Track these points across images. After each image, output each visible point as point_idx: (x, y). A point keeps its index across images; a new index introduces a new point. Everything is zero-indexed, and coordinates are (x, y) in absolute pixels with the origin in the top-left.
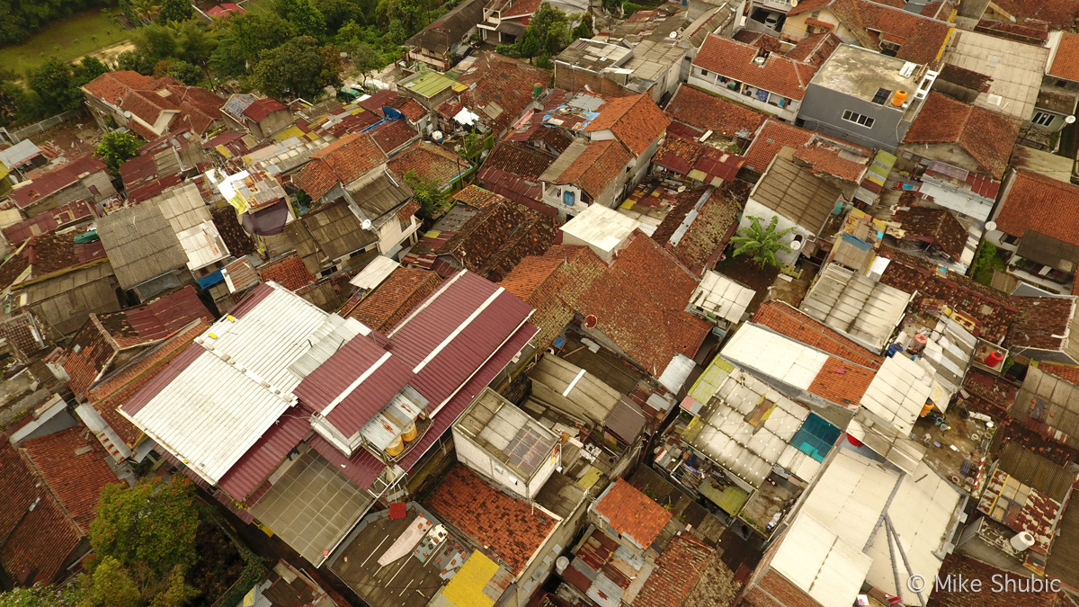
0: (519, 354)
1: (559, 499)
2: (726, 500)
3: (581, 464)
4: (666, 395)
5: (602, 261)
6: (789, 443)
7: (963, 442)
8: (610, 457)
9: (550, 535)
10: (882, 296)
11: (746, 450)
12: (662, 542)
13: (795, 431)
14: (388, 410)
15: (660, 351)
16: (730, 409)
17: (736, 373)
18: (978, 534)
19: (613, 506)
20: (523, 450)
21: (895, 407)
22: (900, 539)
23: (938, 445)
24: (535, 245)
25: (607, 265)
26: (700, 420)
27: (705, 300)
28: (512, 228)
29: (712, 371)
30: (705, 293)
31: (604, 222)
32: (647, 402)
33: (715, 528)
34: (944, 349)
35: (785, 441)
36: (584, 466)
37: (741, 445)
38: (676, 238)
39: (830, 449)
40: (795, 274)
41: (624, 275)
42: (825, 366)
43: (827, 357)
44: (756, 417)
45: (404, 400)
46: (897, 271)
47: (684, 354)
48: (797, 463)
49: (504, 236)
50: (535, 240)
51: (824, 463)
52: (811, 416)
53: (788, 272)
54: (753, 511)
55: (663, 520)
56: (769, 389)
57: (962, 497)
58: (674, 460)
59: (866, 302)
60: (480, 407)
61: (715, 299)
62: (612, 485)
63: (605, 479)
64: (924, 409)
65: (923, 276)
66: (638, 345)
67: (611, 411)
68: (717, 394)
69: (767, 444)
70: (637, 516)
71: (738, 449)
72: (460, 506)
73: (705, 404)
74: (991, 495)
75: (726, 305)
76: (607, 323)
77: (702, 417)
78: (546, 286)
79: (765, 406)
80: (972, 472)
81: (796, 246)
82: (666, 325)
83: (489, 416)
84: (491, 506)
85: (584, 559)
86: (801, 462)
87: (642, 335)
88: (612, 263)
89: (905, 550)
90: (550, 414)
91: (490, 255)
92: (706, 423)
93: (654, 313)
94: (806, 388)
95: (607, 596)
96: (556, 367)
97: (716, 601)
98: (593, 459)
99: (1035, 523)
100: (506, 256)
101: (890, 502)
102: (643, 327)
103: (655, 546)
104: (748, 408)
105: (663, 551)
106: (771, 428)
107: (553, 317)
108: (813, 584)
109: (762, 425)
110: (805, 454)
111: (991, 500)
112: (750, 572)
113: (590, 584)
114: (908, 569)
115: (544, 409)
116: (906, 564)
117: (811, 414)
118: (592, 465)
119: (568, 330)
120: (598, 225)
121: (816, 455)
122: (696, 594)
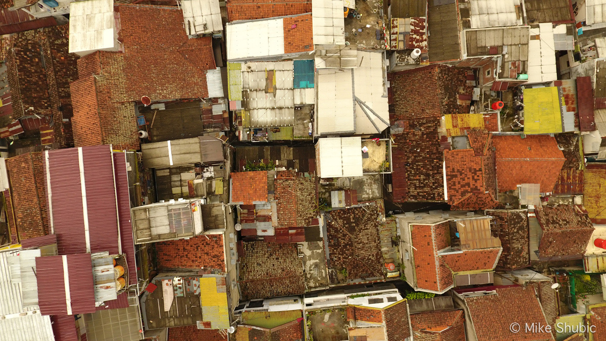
0: (128, 164)
1: (214, 218)
2: (284, 136)
3: (209, 183)
4: (220, 101)
5: (116, 53)
6: (294, 89)
7: (371, 18)
8: (219, 167)
9: (224, 244)
11: (277, 110)
12: (271, 187)
13: (292, 79)
14: (97, 280)
15: (196, 79)
16: (255, 92)
17: (244, 67)
18: (397, 64)
19: (239, 192)
20: (179, 222)
21: (330, 30)
22: (366, 104)
23: (360, 30)
24: (66, 62)
25: (121, 52)
26: (245, 110)
27: (195, 26)
28: (40, 60)
29: (232, 74)
30: (191, 20)
31: (90, 19)
32: (213, 114)
33: (288, 152)
35: (291, 89)
36: (211, 182)
37: (273, 108)
39: (313, 76)
41: (137, 49)
42: (284, 28)
43: (282, 19)
44: (270, 88)
45: (99, 268)
47: (210, 68)
48: (303, 97)
49: (41, 71)
50: (63, 58)
51: (315, 87)
52: (296, 64)
54: (299, 133)
55: (264, 178)
56: (266, 63)
57: (383, 53)
58: (248, 132)
60: (138, 222)
61: (200, 21)
62: (231, 180)
63: (226, 182)
64: (345, 16)
66: (182, 88)
67: (201, 152)
68: (243, 88)
69: (285, 98)
70: (252, 187)
71: (273, 112)
72: (175, 257)
73: (241, 99)
74: (393, 37)
75: (208, 20)
76: (155, 91)
77: (245, 109)
79: (270, 74)
80: (381, 36)
82: (187, 59)
83: (146, 222)
84: (188, 248)
85: (246, 222)
86: (305, 95)
87: (179, 79)
88: (123, 47)
89: (371, 107)
90: (174, 171)
91: (48, 93)
92: (249, 110)
93: (174, 58)
94: (283, 53)
95: (266, 230)
96: (153, 150)
97: (309, 195)
98: (213, 174)
99: (418, 37)
100: (58, 89)
101: (353, 87)
102: (176, 74)
103: (269, 192)
104: (263, 84)
105: (274, 191)
106: (281, 87)
107: (124, 117)
108: (343, 171)
109: (276, 89)
110: (304, 88)
111: (395, 40)
112: (314, 161)
113: (256, 230)
114: (376, 115)
115: (168, 170)
116: (374, 113)
117: (295, 61)
118: (214, 178)
119: (139, 108)
120: (89, 26)
121: (309, 85)
122: (300, 202)
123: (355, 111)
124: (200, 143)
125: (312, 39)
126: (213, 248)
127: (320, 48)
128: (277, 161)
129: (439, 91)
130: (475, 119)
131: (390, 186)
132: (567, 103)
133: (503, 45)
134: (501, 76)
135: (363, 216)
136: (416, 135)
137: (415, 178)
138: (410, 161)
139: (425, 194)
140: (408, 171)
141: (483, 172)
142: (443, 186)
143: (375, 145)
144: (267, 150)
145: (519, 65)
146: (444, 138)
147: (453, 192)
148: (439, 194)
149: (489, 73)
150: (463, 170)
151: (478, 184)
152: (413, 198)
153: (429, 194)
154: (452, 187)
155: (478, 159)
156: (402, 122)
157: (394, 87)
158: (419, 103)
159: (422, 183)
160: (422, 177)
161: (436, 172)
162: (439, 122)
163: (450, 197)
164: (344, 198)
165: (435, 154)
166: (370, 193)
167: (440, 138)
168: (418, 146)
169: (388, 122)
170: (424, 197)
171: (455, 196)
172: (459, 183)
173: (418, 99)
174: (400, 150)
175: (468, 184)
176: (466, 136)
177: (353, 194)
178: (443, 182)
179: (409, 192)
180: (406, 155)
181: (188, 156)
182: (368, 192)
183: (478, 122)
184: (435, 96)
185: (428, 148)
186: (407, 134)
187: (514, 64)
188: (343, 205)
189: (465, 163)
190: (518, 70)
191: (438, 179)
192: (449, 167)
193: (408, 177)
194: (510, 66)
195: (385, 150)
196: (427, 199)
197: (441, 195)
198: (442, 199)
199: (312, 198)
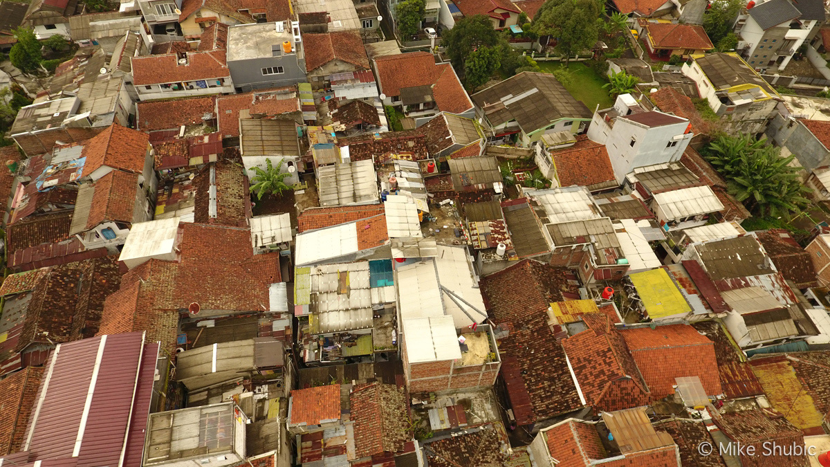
0: (157, 371)
1: (264, 440)
2: (362, 349)
3: (260, 405)
4: (283, 316)
5: (171, 262)
6: (370, 288)
7: (447, 221)
8: (276, 384)
10: (358, 169)
11: (352, 311)
12: (346, 405)
13: (368, 278)
15: (257, 291)
16: (326, 294)
17: (313, 270)
18: (483, 262)
19: (301, 412)
20: (213, 433)
21: (406, 226)
22: (455, 293)
23: (438, 231)
24: (107, 285)
25: (177, 262)
26: (314, 314)
27: (262, 239)
28: (76, 286)
29: (299, 280)
30: (259, 235)
31: (151, 234)
32: (274, 330)
33: (368, 370)
34: (407, 178)
35: (368, 288)
36: (263, 404)
37: (347, 310)
38: (212, 211)
39: (392, 274)
40: (303, 187)
41: (195, 260)
42: (358, 230)
43: (355, 223)
44: (343, 288)
46: (356, 150)
47: (274, 282)
48: (382, 295)
49: (73, 296)
50: (104, 281)
51: (395, 284)
52: (371, 264)
53: (299, 188)
54: (381, 342)
55: (337, 392)
56: (338, 265)
57: (465, 249)
58: (316, 351)
59: (353, 178)
60: (156, 433)
61: (268, 234)
62: (291, 399)
63: (284, 401)
64: (419, 217)
65: (370, 145)
66: (240, 299)
67: (254, 356)
68: (312, 291)
69: (360, 298)
70: (320, 404)
71: (347, 314)
73: (309, 303)
74: (475, 238)
75: (277, 233)
76: (207, 301)
77: (313, 313)
78: (140, 309)
79: (343, 276)
80: (460, 233)
81: (292, 169)
82: (249, 272)
83: (167, 434)
85: (308, 461)
86: (384, 293)
87: (237, 291)
88: (180, 258)
89: (461, 297)
90: (214, 392)
91: (73, 319)
92: (318, 314)
93: (235, 271)
94: (357, 250)
96: (194, 357)
97: (398, 409)
98: (266, 395)
99: (500, 236)
100: (88, 310)
101: (437, 276)
102: (234, 285)
103: (343, 411)
104: (335, 285)
105: (350, 409)
106: (355, 287)
107: (164, 326)
108: (435, 353)
109: (350, 289)
110: (382, 287)
111: (477, 240)
112: (402, 377)
114: (469, 305)
115: (206, 392)
116: (466, 303)
117: (370, 262)
118: (268, 399)
119: (182, 326)
120: (148, 239)
121: (388, 283)
122: (385, 416)
123: (443, 300)
124: (254, 345)
125: (387, 234)
127: (395, 240)
128: (354, 381)
129: (537, 284)
130: (587, 305)
131: (510, 411)
132: (685, 287)
133: (589, 235)
134: (598, 262)
135: (478, 443)
136: (525, 335)
137: (537, 387)
138: (526, 366)
139: (556, 404)
140: (527, 380)
141: (614, 351)
142: (575, 388)
143: (474, 337)
144: (340, 369)
145: (613, 252)
146: (557, 328)
147: (588, 388)
148: (573, 399)
149: (587, 267)
150: (590, 356)
151: (614, 368)
152: (543, 415)
153: (561, 404)
154: (586, 382)
155: (602, 338)
156: (505, 324)
158: (519, 301)
159: (548, 392)
160: (546, 383)
161: (560, 372)
162: (546, 314)
163: (587, 396)
164: (447, 417)
165: (553, 351)
166: (484, 416)
167: (553, 330)
168: (531, 347)
169: (486, 313)
170: (555, 409)
171: (592, 392)
172: (591, 374)
173: (517, 297)
174: (510, 356)
175: (602, 372)
176: (582, 321)
177: (458, 410)
178: (573, 383)
179: (535, 407)
180: (519, 361)
181: (237, 360)
182: (479, 415)
183: (590, 307)
184: (534, 290)
185: (543, 346)
186: (515, 336)
187: (607, 250)
188: (446, 425)
189: (589, 347)
190: (615, 256)
191: (567, 381)
192: (573, 358)
193: (529, 388)
194: (604, 253)
195: (488, 341)
196: (561, 411)
197: (576, 400)
198: (578, 404)
199: (401, 413)
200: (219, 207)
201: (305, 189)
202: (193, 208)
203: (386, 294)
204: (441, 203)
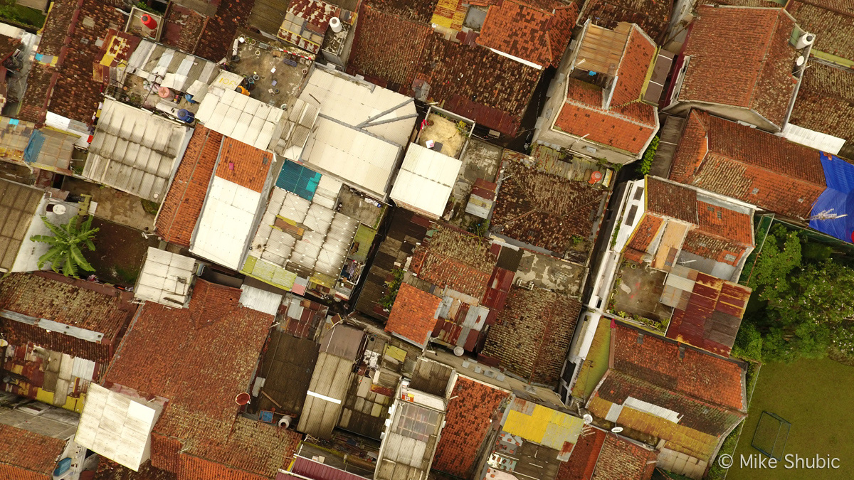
0: (315, 459)
2: (367, 241)
3: (385, 364)
5: (164, 410)
6: (312, 201)
7: (265, 62)
8: (370, 341)
9: (471, 379)
10: (116, 124)
11: (329, 235)
12: (426, 286)
13: (298, 198)
15: (244, 321)
16: (293, 253)
17: (255, 253)
18: (339, 55)
19: (414, 330)
21: (257, 121)
22: (372, 117)
23: (274, 83)
25: (166, 404)
26: (312, 276)
27: (175, 294)
29: (258, 273)
30: (165, 295)
31: (106, 425)
32: (299, 318)
33: (391, 244)
34: (168, 72)
35: (311, 205)
36: (385, 360)
37: (325, 239)
39: (306, 169)
40: (86, 201)
41: (171, 381)
42: (228, 179)
43: (216, 177)
44: (297, 231)
46: (60, 104)
47: (238, 298)
48: (327, 193)
51: (322, 173)
52: (281, 185)
53: (86, 207)
54: (372, 220)
55: (410, 289)
56: (263, 223)
57: (316, 66)
58: (342, 285)
59: (130, 140)
61: (171, 284)
62: (394, 334)
63: (393, 341)
64: (245, 94)
65: (61, 79)
66: (247, 344)
67: (341, 358)
68: (282, 266)
69: (319, 218)
70: (416, 310)
71: (329, 241)
72: (461, 450)
73: (295, 275)
74: (302, 44)
75: (175, 273)
76: (235, 381)
77: (309, 275)
79: (279, 223)
80: (293, 60)
81: (60, 209)
82: (212, 322)
83: (400, 467)
85: (457, 339)
86: (326, 190)
87: (234, 343)
88: (161, 398)
89: (379, 113)
90: (349, 403)
92: (314, 271)
93: (204, 338)
94: (259, 194)
95: (478, 317)
96: (311, 417)
97: (457, 241)
98: (376, 355)
99: (316, 13)
101: (343, 124)
102: (225, 345)
103: (431, 291)
104: (288, 238)
105: (432, 284)
106: (302, 217)
107: (252, 436)
108: (444, 185)
109: (301, 225)
110: (317, 188)
111: (306, 43)
112: (417, 216)
113: (473, 330)
114: (393, 110)
115: (346, 410)
116: (389, 112)
117: (277, 185)
118: (382, 354)
119: (248, 412)
120: (114, 430)
121: (315, 179)
122: (461, 257)
123: (375, 136)
124: (328, 353)
125: (257, 149)
126: (471, 396)
127: (273, 145)
128: (395, 263)
129: (397, 17)
131: (491, 132)
135: (515, 183)
136: (441, 70)
137: (495, 96)
138: (470, 92)
139: (521, 91)
140: (482, 100)
141: (525, 5)
142: (522, 65)
143: (430, 128)
144: (375, 270)
146: (461, 36)
147: (534, 55)
148: (529, 74)
150: (511, 30)
151: (539, 18)
152: (521, 109)
153: (524, 87)
154: (528, 53)
155: (506, 4)
156: (416, 81)
157: (367, 71)
158: (401, 47)
159: (506, 90)
160: (498, 86)
161: (499, 66)
162: (436, 34)
163: (539, 61)
164: (481, 199)
165: (475, 57)
166: (490, 161)
167: (457, 41)
169: (408, 98)
170: (524, 95)
171: (541, 54)
172: (526, 42)
173: (395, 47)
174: (451, 99)
175: (533, 31)
176: (470, 7)
177: (481, 185)
178: (517, 62)
179: (510, 111)
180: (461, 94)
181: (338, 376)
182: (487, 164)
184: (401, 24)
186: (434, 80)
188: (489, 204)
189: (504, 23)
191: (510, 67)
192: (500, 46)
193: (490, 103)
195: (442, 118)
196: (529, 92)
197: (532, 71)
198: (538, 73)
199: (463, 240)
200: (85, 324)
201: (91, 200)
202: (67, 357)
203: (328, 190)
204: (235, 53)
